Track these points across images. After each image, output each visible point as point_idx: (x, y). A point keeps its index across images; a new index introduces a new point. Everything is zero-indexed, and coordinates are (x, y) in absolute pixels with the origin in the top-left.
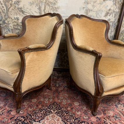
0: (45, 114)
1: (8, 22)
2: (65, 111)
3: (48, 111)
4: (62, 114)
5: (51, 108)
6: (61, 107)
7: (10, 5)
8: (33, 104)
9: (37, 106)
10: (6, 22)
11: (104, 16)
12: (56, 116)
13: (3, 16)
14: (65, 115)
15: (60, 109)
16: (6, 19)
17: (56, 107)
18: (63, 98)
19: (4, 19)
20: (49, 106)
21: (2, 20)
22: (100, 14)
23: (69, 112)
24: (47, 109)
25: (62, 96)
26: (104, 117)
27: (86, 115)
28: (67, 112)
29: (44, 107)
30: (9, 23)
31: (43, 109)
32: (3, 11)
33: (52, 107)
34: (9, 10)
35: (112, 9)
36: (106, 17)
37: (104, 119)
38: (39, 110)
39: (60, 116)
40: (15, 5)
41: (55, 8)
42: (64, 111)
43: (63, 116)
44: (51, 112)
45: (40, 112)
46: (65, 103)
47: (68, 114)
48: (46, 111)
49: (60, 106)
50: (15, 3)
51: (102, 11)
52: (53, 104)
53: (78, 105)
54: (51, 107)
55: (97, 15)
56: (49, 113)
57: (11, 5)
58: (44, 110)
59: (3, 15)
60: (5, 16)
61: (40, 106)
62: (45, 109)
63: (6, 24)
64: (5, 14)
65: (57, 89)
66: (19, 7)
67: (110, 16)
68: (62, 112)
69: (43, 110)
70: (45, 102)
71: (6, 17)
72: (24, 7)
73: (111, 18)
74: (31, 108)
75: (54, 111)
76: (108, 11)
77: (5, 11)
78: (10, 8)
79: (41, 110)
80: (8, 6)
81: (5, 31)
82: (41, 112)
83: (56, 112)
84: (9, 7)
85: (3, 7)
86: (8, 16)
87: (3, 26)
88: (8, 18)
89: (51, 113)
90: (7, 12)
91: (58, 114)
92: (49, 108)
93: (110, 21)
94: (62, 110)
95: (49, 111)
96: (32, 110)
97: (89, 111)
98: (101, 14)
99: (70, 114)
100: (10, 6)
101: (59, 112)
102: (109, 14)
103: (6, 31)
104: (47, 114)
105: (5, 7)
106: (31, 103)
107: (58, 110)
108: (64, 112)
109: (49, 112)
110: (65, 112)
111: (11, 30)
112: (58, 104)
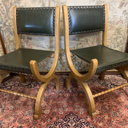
1: (9, 24)
2: (84, 122)
3: (64, 124)
4: (82, 126)
5: (68, 120)
6: (79, 118)
7: (9, 4)
8: (46, 117)
9: (51, 118)
10: (7, 24)
11: (119, 8)
13: (3, 18)
15: (78, 121)
16: (7, 21)
17: (74, 118)
18: (79, 107)
19: (4, 21)
20: (64, 118)
21: (3, 22)
22: (113, 6)
23: (89, 124)
24: (62, 121)
25: (77, 104)
27: (110, 126)
28: (87, 123)
29: (59, 120)
30: (11, 25)
31: (59, 122)
32: (3, 12)
33: (69, 118)
34: (9, 10)
36: (122, 9)
38: (55, 123)
40: (15, 4)
41: (60, 3)
42: (83, 123)
44: (69, 125)
46: (83, 113)
48: (62, 125)
50: (15, 2)
51: (116, 1)
52: (69, 115)
53: (98, 113)
55: (110, 8)
57: (11, 4)
58: (60, 124)
59: (3, 16)
60: (5, 17)
61: (55, 119)
62: (60, 122)
63: (7, 27)
64: (5, 15)
65: (71, 96)
66: (20, 5)
67: (125, 6)
68: (81, 124)
69: (58, 124)
70: (60, 113)
71: (7, 19)
72: (25, 5)
73: (127, 9)
74: (44, 122)
75: (72, 123)
76: (123, 2)
77: (5, 12)
78: (10, 8)
79: (57, 123)
80: (8, 5)
81: (6, 35)
82: (56, 126)
83: (75, 126)
84: (8, 7)
85: (2, 7)
86: (8, 17)
87: (4, 29)
88: (9, 20)
89: (68, 127)
90: (7, 13)
93: (126, 12)
94: (81, 121)
95: (66, 124)
96: (46, 124)
97: (113, 120)
98: (115, 5)
99: (91, 126)
100: (10, 6)
101: (78, 124)
102: (124, 5)
103: (8, 35)
105: (4, 8)
106: (44, 115)
107: (76, 121)
108: (83, 124)
109: (66, 126)
110: (85, 124)
111: (13, 33)
112: (74, 115)
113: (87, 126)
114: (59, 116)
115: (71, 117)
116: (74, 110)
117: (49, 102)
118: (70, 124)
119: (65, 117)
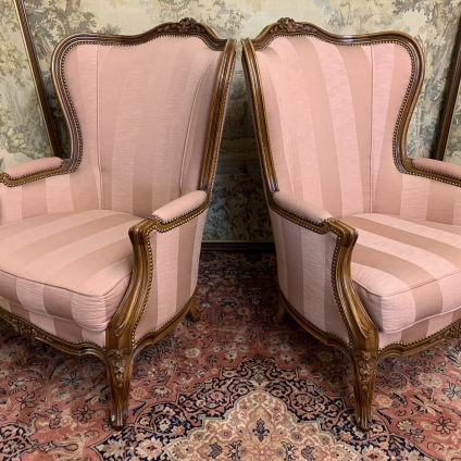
0: (232, 393)
2: (292, 380)
3: (241, 382)
4: (286, 389)
5: (249, 375)
6: (278, 370)
8: (191, 365)
9: (206, 369)
12: (268, 397)
14: (296, 391)
15: (276, 377)
17: (266, 371)
18: (279, 341)
20: (239, 369)
23: (305, 384)
24: (236, 376)
25: (275, 336)
26: (416, 391)
28: (299, 382)
29: (226, 372)
31: (226, 378)
33: (252, 371)
35: (424, 40)
37: (417, 397)
38: (214, 382)
39: (281, 398)
42: (290, 381)
43: (288, 395)
44: (252, 386)
45: (217, 388)
46: (289, 357)
47: (303, 391)
48: (236, 385)
49: (276, 368)
52: (251, 362)
53: (331, 360)
54: (250, 372)
56: (245, 391)
58: (229, 382)
61: (214, 371)
62: (229, 379)
65: (256, 313)
68: (283, 384)
69: (225, 383)
70: (228, 357)
74: (188, 378)
75: (259, 382)
82: (220, 387)
83: (268, 387)
89: (250, 389)
91: (274, 392)
92: (243, 376)
94: (283, 378)
95: (244, 383)
99: (311, 389)
101: (275, 384)
104: (239, 392)
107: (271, 378)
108: (291, 384)
109: (246, 387)
110: (294, 385)
112: (266, 362)
113: (299, 389)
114: (226, 363)
115: (259, 368)
116: (266, 349)
117: (195, 328)
118: (255, 384)
119: (242, 367)
